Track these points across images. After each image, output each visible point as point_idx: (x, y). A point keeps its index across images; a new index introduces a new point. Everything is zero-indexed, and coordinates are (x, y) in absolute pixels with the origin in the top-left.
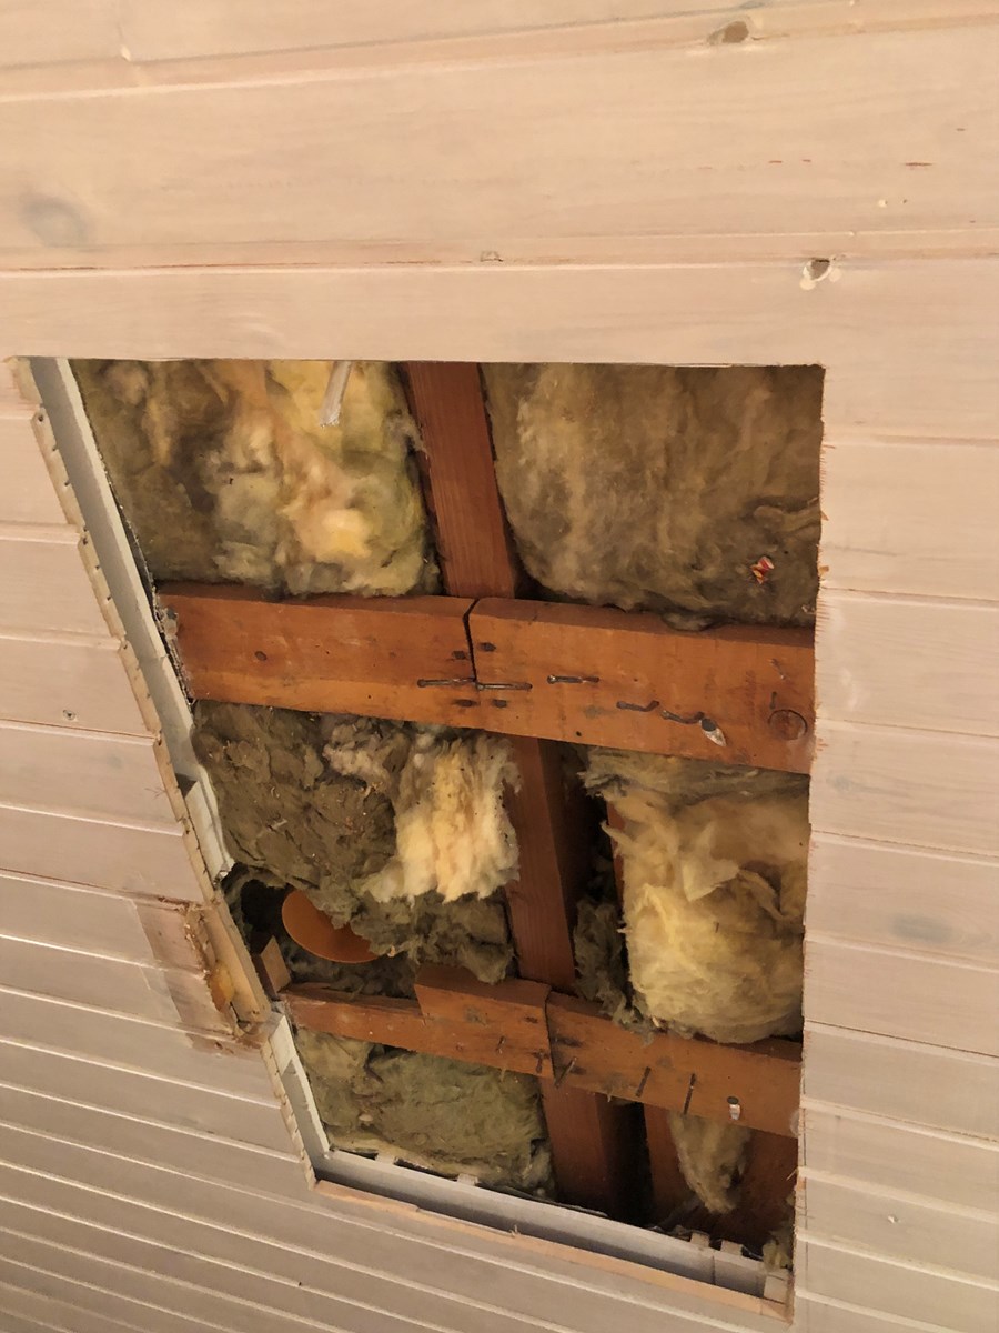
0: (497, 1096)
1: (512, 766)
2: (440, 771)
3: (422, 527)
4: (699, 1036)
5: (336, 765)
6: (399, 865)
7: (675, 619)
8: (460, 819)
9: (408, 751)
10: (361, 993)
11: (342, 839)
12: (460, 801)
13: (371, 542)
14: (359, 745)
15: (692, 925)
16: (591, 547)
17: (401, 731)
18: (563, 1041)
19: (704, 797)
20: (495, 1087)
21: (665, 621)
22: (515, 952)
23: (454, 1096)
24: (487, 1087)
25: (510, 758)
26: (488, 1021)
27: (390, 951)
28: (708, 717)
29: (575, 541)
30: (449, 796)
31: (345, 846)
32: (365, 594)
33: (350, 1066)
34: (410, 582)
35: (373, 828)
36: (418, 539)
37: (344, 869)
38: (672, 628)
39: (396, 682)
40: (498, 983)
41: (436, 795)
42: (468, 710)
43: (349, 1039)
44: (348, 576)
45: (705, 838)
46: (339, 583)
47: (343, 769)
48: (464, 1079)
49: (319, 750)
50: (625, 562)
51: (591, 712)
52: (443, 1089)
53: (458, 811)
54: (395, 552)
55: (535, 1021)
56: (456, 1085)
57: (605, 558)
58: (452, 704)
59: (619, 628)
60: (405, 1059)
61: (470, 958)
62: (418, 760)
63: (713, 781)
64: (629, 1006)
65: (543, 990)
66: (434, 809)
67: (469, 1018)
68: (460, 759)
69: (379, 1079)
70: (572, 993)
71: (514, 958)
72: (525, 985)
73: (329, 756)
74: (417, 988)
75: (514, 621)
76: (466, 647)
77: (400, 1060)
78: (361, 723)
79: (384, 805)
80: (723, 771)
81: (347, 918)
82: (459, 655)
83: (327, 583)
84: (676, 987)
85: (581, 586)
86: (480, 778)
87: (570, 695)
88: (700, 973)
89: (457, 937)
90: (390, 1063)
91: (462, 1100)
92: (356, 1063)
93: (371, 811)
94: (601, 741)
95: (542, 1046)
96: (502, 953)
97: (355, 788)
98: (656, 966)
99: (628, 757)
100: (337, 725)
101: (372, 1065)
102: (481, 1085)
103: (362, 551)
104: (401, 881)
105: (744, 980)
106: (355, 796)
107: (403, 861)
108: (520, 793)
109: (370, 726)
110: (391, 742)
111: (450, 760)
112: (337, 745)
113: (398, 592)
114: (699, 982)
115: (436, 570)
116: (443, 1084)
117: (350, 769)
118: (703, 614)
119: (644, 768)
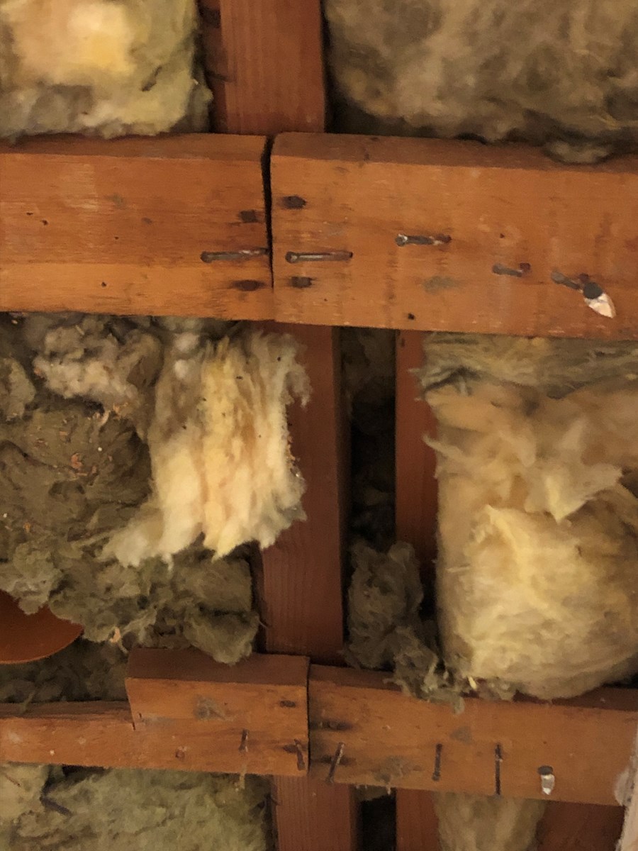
0: (212, 812)
1: (299, 370)
2: (210, 381)
3: (194, 32)
4: (521, 697)
5: (54, 384)
6: (157, 513)
7: (562, 149)
8: (237, 443)
9: (162, 358)
10: (33, 702)
11: (56, 489)
12: (236, 421)
13: (134, 52)
14: (90, 354)
15: (549, 551)
16: (468, 50)
17: (147, 331)
18: (328, 726)
19: (579, 386)
20: (208, 801)
21: (548, 154)
22: (261, 620)
23: (159, 819)
24: (200, 802)
25: (297, 359)
26: (228, 713)
27: (112, 635)
28: (592, 280)
29: (444, 43)
30: (224, 415)
31: (60, 496)
32: (107, 134)
33: (21, 800)
34: (177, 114)
35: (111, 467)
36: (186, 49)
37: (53, 529)
38: (559, 161)
39: (148, 261)
40: (243, 661)
41: (207, 413)
42: (252, 295)
43: (17, 764)
44: (89, 108)
45: (573, 439)
46: (73, 117)
47: (66, 388)
48: (171, 795)
49: (28, 367)
50: (515, 69)
51: (434, 285)
52: (145, 812)
53: (234, 435)
54: (160, 68)
55: (292, 705)
56: (162, 805)
57: (486, 65)
58: (230, 288)
59: (486, 165)
60: (95, 780)
61: (203, 634)
62: (180, 368)
63: (593, 363)
64: (441, 668)
65: (301, 663)
66: (205, 433)
67: (202, 713)
68: (233, 365)
69: (64, 811)
70: (341, 664)
71: (260, 627)
72: (273, 661)
73: (43, 373)
74: (130, 683)
75: (338, 163)
76: (259, 205)
77: (88, 783)
78: (87, 323)
79: (127, 435)
80: (604, 350)
81: (44, 598)
82: (248, 217)
83: (57, 118)
84: (513, 635)
85: (436, 109)
86: (263, 387)
87: (409, 263)
88: (551, 611)
89: (184, 609)
90: (75, 790)
91: (169, 823)
92: (31, 795)
93: (110, 444)
94: (443, 325)
95: (297, 737)
96: (245, 622)
97: (87, 414)
98: (498, 609)
99: (475, 342)
100: (53, 327)
101: (50, 795)
102: (193, 801)
103: (123, 67)
104: (157, 535)
105: (606, 614)
106: (87, 425)
107: (164, 507)
108: (308, 405)
109: (102, 327)
110: (138, 346)
111: (220, 368)
112: (53, 356)
113: (160, 128)
114: (548, 624)
115: (207, 95)
116: (144, 806)
117: (76, 387)
118: (602, 140)
119: (499, 355)
